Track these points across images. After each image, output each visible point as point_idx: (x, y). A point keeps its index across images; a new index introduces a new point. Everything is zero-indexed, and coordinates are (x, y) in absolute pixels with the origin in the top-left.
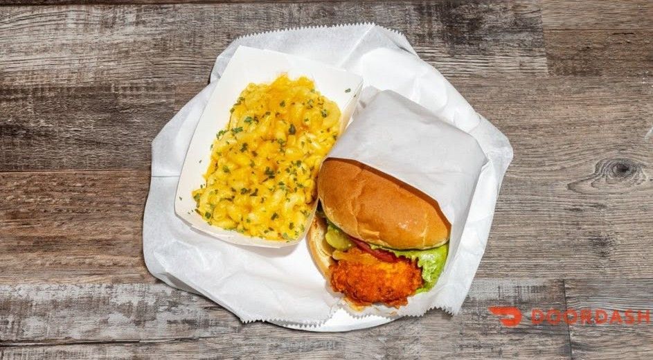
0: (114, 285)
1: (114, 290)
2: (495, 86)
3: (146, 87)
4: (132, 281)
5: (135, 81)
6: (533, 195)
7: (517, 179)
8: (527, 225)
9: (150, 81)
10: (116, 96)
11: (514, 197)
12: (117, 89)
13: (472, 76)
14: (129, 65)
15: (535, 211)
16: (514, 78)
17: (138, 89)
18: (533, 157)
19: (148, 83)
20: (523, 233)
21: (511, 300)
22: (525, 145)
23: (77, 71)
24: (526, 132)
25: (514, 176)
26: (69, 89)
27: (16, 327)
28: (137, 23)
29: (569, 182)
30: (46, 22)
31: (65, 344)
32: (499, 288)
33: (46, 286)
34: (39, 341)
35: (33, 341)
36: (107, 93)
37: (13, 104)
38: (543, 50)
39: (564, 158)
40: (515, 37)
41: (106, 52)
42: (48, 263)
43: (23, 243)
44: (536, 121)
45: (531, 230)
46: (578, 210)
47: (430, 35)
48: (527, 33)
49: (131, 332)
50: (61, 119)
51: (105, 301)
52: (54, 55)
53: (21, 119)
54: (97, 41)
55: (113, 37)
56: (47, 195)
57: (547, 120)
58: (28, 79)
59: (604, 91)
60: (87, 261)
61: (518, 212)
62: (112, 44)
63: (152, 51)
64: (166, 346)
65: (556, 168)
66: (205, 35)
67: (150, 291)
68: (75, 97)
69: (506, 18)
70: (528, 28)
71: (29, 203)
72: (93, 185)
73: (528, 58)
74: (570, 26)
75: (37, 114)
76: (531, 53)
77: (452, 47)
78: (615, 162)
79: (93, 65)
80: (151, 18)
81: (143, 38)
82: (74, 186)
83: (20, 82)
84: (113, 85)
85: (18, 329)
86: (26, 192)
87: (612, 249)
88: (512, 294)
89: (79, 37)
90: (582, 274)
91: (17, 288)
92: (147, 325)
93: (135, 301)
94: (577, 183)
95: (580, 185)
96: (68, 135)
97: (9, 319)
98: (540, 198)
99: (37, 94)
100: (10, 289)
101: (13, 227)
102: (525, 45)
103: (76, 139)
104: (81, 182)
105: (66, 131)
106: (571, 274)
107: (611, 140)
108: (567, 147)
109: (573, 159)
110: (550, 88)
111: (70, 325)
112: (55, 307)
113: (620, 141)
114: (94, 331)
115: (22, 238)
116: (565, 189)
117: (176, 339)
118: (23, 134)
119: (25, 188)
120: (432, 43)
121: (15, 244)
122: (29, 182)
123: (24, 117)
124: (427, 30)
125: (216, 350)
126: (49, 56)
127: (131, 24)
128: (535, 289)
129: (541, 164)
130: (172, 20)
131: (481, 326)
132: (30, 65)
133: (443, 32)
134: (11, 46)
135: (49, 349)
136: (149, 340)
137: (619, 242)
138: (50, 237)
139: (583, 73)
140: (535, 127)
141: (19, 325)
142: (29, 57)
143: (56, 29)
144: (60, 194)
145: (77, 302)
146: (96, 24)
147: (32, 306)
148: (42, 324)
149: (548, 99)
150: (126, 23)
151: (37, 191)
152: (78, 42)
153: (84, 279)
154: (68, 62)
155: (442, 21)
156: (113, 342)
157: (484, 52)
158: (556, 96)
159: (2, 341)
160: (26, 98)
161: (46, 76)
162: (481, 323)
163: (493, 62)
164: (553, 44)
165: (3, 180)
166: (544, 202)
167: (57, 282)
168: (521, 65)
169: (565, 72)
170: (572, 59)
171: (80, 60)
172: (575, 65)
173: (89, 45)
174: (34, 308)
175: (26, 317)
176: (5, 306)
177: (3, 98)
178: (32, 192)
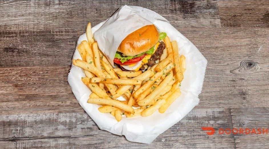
0: (59, 114)
1: (59, 116)
2: (201, 31)
3: (65, 31)
4: (66, 112)
5: (61, 29)
6: (217, 75)
8: (216, 87)
9: (66, 29)
10: (53, 35)
11: (210, 76)
12: (53, 32)
13: (192, 27)
14: (58, 22)
15: (218, 81)
16: (208, 27)
17: (62, 32)
18: (217, 60)
19: (66, 30)
20: (214, 90)
21: (211, 117)
22: (213, 55)
23: (36, 24)
24: (213, 50)
25: (210, 67)
26: (34, 32)
28: (59, 4)
29: (230, 70)
30: (22, 3)
31: (42, 138)
32: (207, 112)
33: (32, 115)
34: (31, 137)
35: (28, 138)
36: (50, 34)
37: (11, 38)
38: (218, 16)
39: (228, 60)
40: (208, 11)
41: (48, 16)
42: (32, 105)
43: (21, 97)
44: (217, 45)
45: (218, 89)
46: (234, 81)
47: (175, 10)
48: (212, 9)
49: (67, 133)
50: (32, 45)
51: (56, 120)
52: (26, 17)
54: (43, 11)
55: (50, 10)
56: (29, 77)
57: (221, 45)
58: (17, 28)
59: (242, 33)
60: (47, 104)
61: (212, 82)
62: (50, 13)
63: (66, 16)
64: (81, 138)
65: (225, 64)
66: (87, 9)
67: (73, 116)
68: (37, 36)
69: (204, 3)
70: (213, 7)
71: (22, 80)
72: (47, 73)
74: (228, 6)
75: (22, 43)
76: (214, 18)
77: (184, 15)
78: (247, 62)
79: (43, 22)
80: (65, 2)
81: (62, 10)
82: (40, 73)
83: (13, 29)
84: (52, 30)
85: (22, 133)
86: (20, 76)
87: (247, 96)
88: (211, 114)
89: (36, 10)
90: (237, 106)
91: (20, 116)
92: (73, 130)
93: (68, 120)
94: (233, 70)
95: (235, 71)
96: (35, 52)
97: (18, 129)
98: (220, 76)
99: (21, 34)
100: (18, 116)
101: (16, 90)
102: (212, 14)
103: (39, 53)
104: (42, 72)
105: (34, 50)
106: (233, 106)
107: (245, 53)
108: (229, 55)
109: (232, 60)
110: (222, 32)
111: (43, 131)
112: (36, 123)
113: (249, 53)
114: (53, 133)
115: (20, 95)
116: (229, 72)
117: (85, 135)
118: (17, 51)
119: (20, 74)
120: (176, 13)
121: (18, 98)
122: (21, 72)
123: (16, 44)
124: (174, 8)
125: (101, 139)
126: (24, 18)
127: (57, 4)
128: (220, 112)
129: (219, 63)
130: (73, 3)
132: (16, 22)
133: (180, 9)
134: (9, 14)
135: (35, 141)
136: (75, 136)
137: (250, 94)
138: (31, 95)
139: (234, 26)
140: (217, 47)
141: (22, 131)
142: (17, 19)
143: (26, 6)
144: (34, 76)
145: (45, 121)
146: (43, 5)
147: (27, 123)
148: (31, 130)
149: (221, 36)
150: (55, 4)
151: (24, 76)
152: (36, 12)
153: (47, 112)
154: (33, 20)
155: (180, 4)
156: (60, 137)
157: (196, 17)
158: (224, 35)
159: (16, 138)
160: (17, 36)
161: (24, 27)
162: (201, 126)
163: (200, 21)
164: (222, 14)
165: (10, 71)
166: (221, 78)
167: (36, 113)
168: (210, 22)
169: (227, 25)
170: (229, 20)
171: (37, 19)
172: (231, 22)
173: (40, 13)
174: (27, 124)
175: (25, 128)
176: (16, 123)
177: (7, 36)
178: (23, 76)
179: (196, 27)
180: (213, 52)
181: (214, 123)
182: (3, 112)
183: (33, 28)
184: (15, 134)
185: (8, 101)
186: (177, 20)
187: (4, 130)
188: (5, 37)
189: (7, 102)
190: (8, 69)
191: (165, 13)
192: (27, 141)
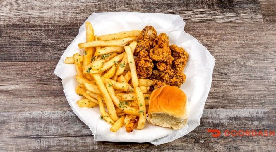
2: (241, 27)
6: (261, 73)
7: (253, 66)
8: (259, 86)
11: (253, 74)
13: (232, 22)
14: (85, 16)
15: (262, 80)
16: (248, 23)
18: (259, 57)
20: (258, 89)
21: (255, 117)
22: (256, 52)
23: (62, 18)
24: (256, 46)
25: (252, 65)
26: (60, 26)
27: (46, 129)
29: (275, 68)
31: (67, 137)
32: (250, 112)
34: (56, 135)
35: (53, 135)
36: (76, 28)
37: (36, 32)
38: (260, 11)
39: (272, 57)
40: (248, 6)
41: (75, 10)
42: (57, 101)
43: (45, 93)
44: (259, 42)
45: (262, 88)
47: (213, 4)
48: (253, 4)
50: (57, 39)
52: (51, 10)
53: (40, 39)
54: (70, 5)
55: (77, 3)
57: (264, 41)
58: (41, 21)
61: (255, 80)
62: (77, 6)
63: (94, 9)
65: (269, 61)
66: (117, 3)
68: (63, 29)
70: (253, 2)
71: (46, 75)
73: (254, 15)
74: (270, 1)
75: (47, 36)
76: (255, 13)
77: (222, 10)
79: (70, 15)
81: (90, 4)
83: (38, 22)
84: (79, 24)
85: (46, 130)
86: (45, 70)
88: (255, 114)
89: (62, 3)
91: (44, 112)
96: (61, 46)
97: (42, 126)
98: (264, 74)
99: (46, 27)
100: (41, 113)
101: (41, 85)
102: (252, 9)
103: (64, 48)
105: (60, 44)
108: (273, 53)
110: (264, 28)
111: (69, 128)
112: (62, 120)
114: (79, 131)
115: (45, 90)
116: (274, 70)
118: (41, 45)
120: (214, 8)
121: (42, 93)
122: (46, 66)
123: (41, 38)
124: (211, 2)
126: (49, 11)
128: (264, 113)
129: (263, 60)
131: (243, 128)
132: (41, 15)
133: (218, 3)
134: (33, 6)
135: (60, 139)
138: (57, 90)
140: (259, 44)
141: (47, 129)
142: (41, 12)
145: (71, 119)
148: (56, 128)
149: (264, 32)
151: (49, 70)
152: (62, 5)
154: (58, 14)
157: (235, 12)
158: (267, 31)
159: (39, 135)
160: (41, 29)
161: (49, 20)
162: (243, 127)
163: (240, 16)
164: (264, 9)
165: (34, 65)
166: (265, 76)
167: (62, 110)
168: (251, 18)
169: (270, 21)
170: (272, 16)
171: (63, 13)
172: (274, 18)
173: (67, 6)
174: (52, 121)
175: (49, 125)
176: (40, 120)
177: (31, 29)
178: (47, 71)
179: (236, 23)
180: (255, 49)
181: (258, 124)
182: (26, 108)
183: (59, 22)
184: (39, 132)
185: (32, 97)
186: (214, 15)
187: (27, 127)
188: (28, 30)
189: (30, 98)
190: (32, 63)
191: (202, 8)
192: (51, 139)
